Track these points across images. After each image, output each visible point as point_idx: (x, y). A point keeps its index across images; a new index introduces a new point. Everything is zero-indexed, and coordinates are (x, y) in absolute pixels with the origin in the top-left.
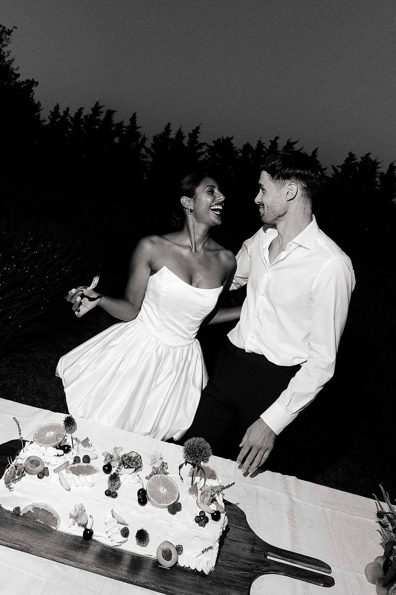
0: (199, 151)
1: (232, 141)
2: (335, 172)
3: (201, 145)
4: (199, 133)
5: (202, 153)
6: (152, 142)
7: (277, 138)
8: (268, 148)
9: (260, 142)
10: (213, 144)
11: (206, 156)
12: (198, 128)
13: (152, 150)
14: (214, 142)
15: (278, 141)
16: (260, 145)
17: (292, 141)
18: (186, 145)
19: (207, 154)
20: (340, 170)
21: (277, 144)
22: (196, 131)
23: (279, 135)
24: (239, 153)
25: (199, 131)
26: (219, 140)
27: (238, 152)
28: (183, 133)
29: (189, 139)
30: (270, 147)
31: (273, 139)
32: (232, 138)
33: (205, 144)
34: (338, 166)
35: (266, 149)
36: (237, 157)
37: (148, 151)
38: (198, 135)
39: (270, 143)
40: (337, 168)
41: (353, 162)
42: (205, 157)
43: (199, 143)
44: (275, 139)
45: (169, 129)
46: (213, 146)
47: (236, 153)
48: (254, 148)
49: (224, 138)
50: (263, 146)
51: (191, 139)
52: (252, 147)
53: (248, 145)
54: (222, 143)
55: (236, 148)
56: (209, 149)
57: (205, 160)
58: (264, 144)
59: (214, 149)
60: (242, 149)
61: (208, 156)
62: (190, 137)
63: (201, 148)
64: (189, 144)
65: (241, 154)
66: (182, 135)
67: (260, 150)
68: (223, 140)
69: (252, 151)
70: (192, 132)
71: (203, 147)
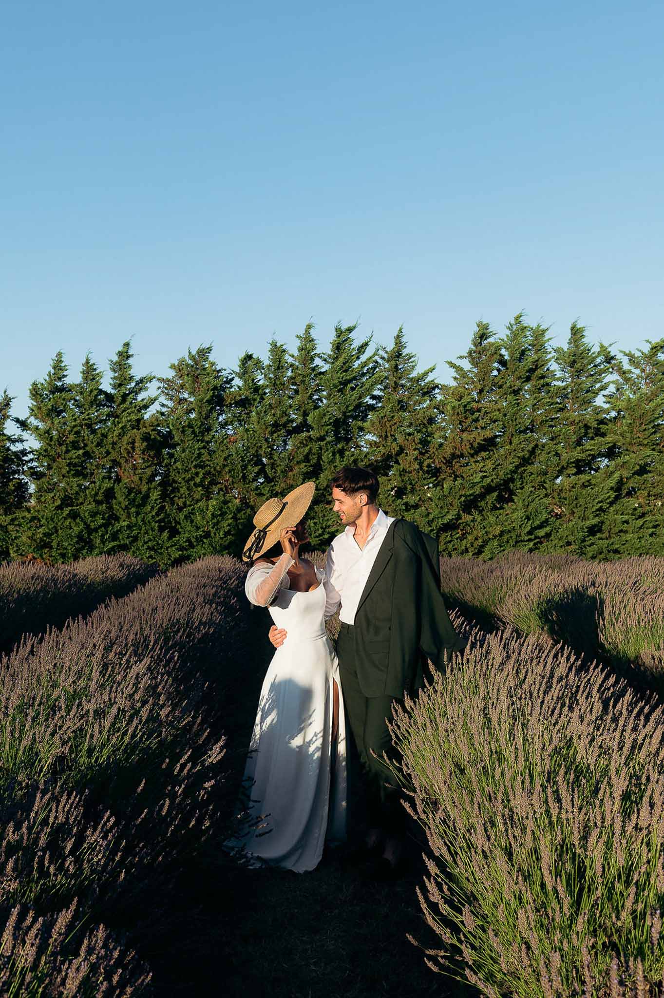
0: (142, 397)
1: (212, 357)
2: (456, 372)
3: (142, 384)
4: (132, 356)
5: (153, 401)
6: (30, 403)
7: (309, 327)
8: (296, 353)
9: (274, 345)
10: (170, 374)
11: (163, 405)
12: (127, 345)
13: (33, 421)
14: (173, 367)
15: (314, 333)
16: (278, 352)
17: (344, 327)
18: (109, 390)
19: (163, 399)
20: (466, 365)
22: (124, 355)
23: (312, 321)
24: (232, 379)
25: (131, 352)
26: (182, 361)
27: (230, 377)
28: (95, 366)
29: (112, 374)
30: (301, 349)
31: (302, 332)
32: (209, 350)
33: (150, 380)
34: (461, 357)
35: (293, 356)
36: (232, 390)
37: (23, 424)
38: (130, 361)
39: (298, 343)
40: (458, 362)
41: (491, 340)
42: (159, 408)
43: (137, 378)
44: (306, 331)
45: (63, 365)
46: (174, 377)
47: (229, 381)
48: (266, 362)
49: (194, 352)
50: (284, 351)
51: (116, 375)
52: (262, 360)
53: (249, 357)
54: (192, 366)
55: (225, 370)
56: (166, 386)
57: (162, 414)
58: (284, 347)
59: (176, 384)
60: (237, 370)
61: (166, 402)
62: (114, 371)
63: (146, 389)
64: (115, 387)
65: (238, 382)
66: (95, 370)
67: (280, 362)
68: (193, 358)
69: (263, 369)
70: (115, 358)
71: (148, 385)
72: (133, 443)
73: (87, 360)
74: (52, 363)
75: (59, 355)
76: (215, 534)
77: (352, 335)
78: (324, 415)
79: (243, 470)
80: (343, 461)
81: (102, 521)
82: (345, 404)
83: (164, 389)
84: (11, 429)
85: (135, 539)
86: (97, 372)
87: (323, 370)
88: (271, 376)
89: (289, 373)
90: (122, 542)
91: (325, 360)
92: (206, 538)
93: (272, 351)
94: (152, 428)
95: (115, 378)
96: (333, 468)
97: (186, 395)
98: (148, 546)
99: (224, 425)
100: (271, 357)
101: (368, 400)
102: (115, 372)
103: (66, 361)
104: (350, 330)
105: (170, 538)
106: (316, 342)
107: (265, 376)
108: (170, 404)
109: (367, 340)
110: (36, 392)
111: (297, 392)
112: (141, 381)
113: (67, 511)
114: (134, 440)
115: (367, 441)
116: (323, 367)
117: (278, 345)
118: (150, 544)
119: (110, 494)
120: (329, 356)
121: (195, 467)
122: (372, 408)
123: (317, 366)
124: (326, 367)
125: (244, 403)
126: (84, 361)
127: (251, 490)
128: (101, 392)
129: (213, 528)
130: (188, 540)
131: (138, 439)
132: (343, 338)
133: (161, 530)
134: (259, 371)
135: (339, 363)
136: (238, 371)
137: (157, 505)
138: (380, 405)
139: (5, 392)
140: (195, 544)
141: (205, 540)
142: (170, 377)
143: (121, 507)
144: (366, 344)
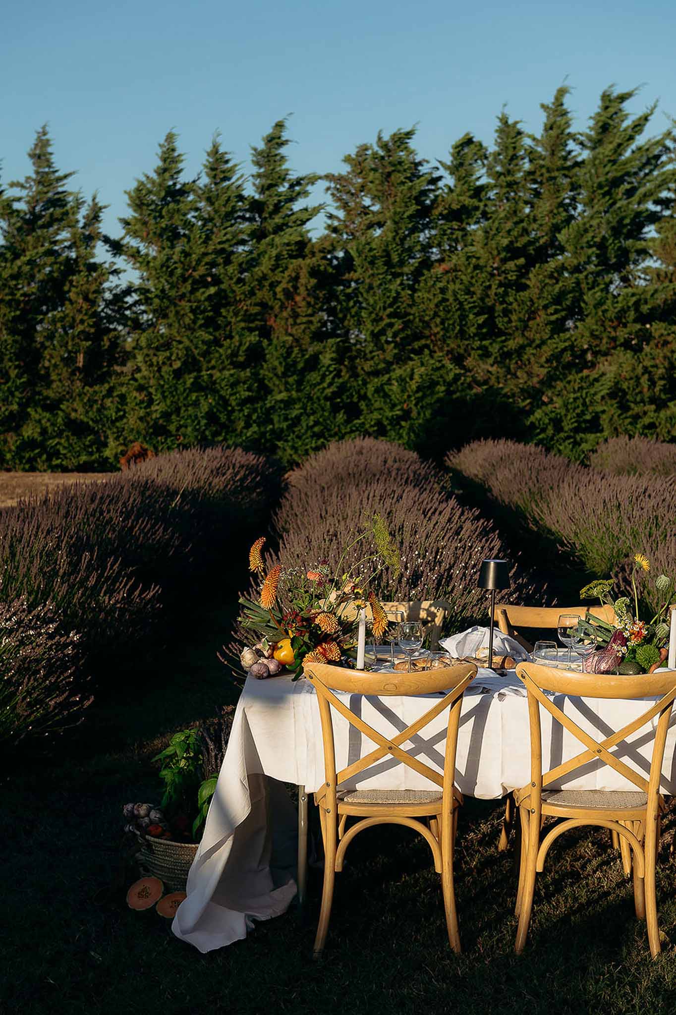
0: (297, 206)
1: (412, 144)
3: (299, 186)
4: (286, 142)
5: (316, 210)
6: (129, 213)
7: (562, 92)
8: (539, 132)
9: (504, 120)
10: (345, 169)
11: (331, 217)
12: (280, 126)
13: (133, 242)
14: (348, 159)
15: (567, 102)
17: (617, 92)
18: (252, 194)
19: (332, 208)
21: (565, 114)
22: (275, 140)
24: (441, 176)
25: (285, 136)
27: (436, 174)
28: (227, 157)
29: (255, 170)
31: (549, 100)
32: (410, 133)
33: (313, 180)
35: (534, 139)
36: (439, 192)
37: (117, 247)
38: (283, 151)
39: (543, 118)
42: (328, 222)
43: (293, 176)
44: (557, 99)
45: (176, 154)
46: (349, 173)
47: (434, 181)
48: (491, 147)
49: (386, 137)
50: (519, 133)
51: (262, 170)
52: (484, 145)
53: (468, 141)
54: (383, 158)
55: (428, 162)
56: (338, 186)
57: (335, 230)
58: (519, 126)
59: (353, 184)
60: (448, 160)
61: (335, 212)
62: (258, 164)
63: (305, 193)
64: (263, 190)
65: (449, 180)
66: (227, 162)
67: (515, 148)
68: (385, 146)
69: (486, 158)
70: (261, 146)
71: (309, 188)
72: (297, 278)
73: (214, 146)
74: (159, 151)
75: (170, 138)
76: (419, 414)
77: (627, 106)
78: (586, 231)
79: (461, 321)
80: (617, 302)
81: (247, 393)
82: (617, 215)
83: (335, 192)
84: (101, 254)
85: (297, 421)
86: (230, 165)
87: (579, 159)
88: (498, 168)
89: (527, 166)
90: (276, 426)
91: (581, 143)
92: (406, 421)
93: (500, 131)
94: (322, 255)
95: (259, 176)
96: (600, 313)
97: (367, 202)
98: (314, 432)
99: (426, 248)
100: (499, 140)
101: (651, 207)
102: (261, 166)
103: (181, 147)
104: (623, 98)
105: (348, 421)
106: (569, 115)
107: (490, 168)
108: (341, 214)
109: (649, 112)
110: (139, 200)
111: (537, 194)
112: (298, 182)
113: (189, 380)
114: (298, 274)
115: (645, 271)
116: (580, 154)
117: (510, 122)
118: (316, 429)
119: (256, 355)
120: (589, 137)
121: (389, 316)
122: (654, 218)
123: (570, 152)
124: (585, 155)
125: (459, 215)
126: (209, 148)
127: (473, 349)
128: (241, 198)
129: (416, 405)
130: (379, 423)
131: (304, 273)
132: (612, 110)
133: (335, 409)
134: (479, 162)
135: (607, 149)
136: (449, 163)
137: (331, 372)
138: (667, 213)
139: (94, 199)
140: (389, 427)
141: (403, 423)
142: (344, 173)
143: (276, 375)
144: (646, 119)
